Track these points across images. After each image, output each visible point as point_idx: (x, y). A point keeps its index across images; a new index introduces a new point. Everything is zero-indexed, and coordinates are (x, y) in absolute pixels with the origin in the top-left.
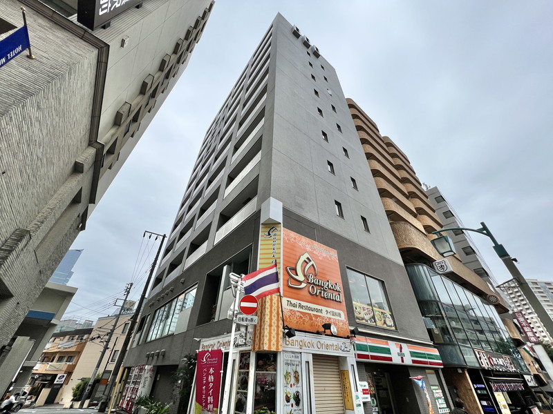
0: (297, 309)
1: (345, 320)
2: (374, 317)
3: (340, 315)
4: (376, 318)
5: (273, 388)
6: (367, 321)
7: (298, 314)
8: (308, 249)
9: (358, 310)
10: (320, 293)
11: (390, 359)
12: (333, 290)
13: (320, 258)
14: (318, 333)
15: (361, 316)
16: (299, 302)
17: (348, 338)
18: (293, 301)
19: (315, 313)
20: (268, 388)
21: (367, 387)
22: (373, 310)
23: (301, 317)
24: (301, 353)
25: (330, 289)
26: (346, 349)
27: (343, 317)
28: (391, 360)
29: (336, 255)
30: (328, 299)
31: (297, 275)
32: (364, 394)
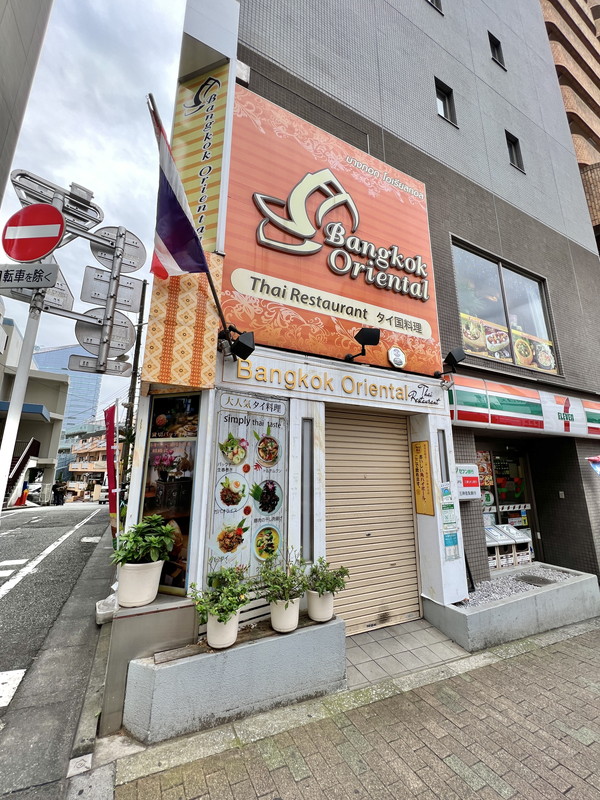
0: (287, 301)
1: (432, 341)
2: (510, 348)
3: (418, 328)
4: (516, 351)
5: (187, 474)
6: (493, 354)
7: (286, 313)
8: (335, 161)
9: (473, 329)
10: (365, 272)
11: (540, 424)
12: (404, 269)
13: (371, 193)
14: (349, 359)
15: (480, 342)
16: (291, 285)
17: (437, 376)
18: (272, 282)
19: (345, 316)
20: (177, 474)
21: (476, 474)
22: (509, 334)
23: (296, 322)
24: (289, 399)
25: (396, 268)
26: (426, 399)
27: (428, 332)
28: (542, 427)
29: (423, 195)
30: (386, 288)
31: (290, 218)
32: (465, 485)
